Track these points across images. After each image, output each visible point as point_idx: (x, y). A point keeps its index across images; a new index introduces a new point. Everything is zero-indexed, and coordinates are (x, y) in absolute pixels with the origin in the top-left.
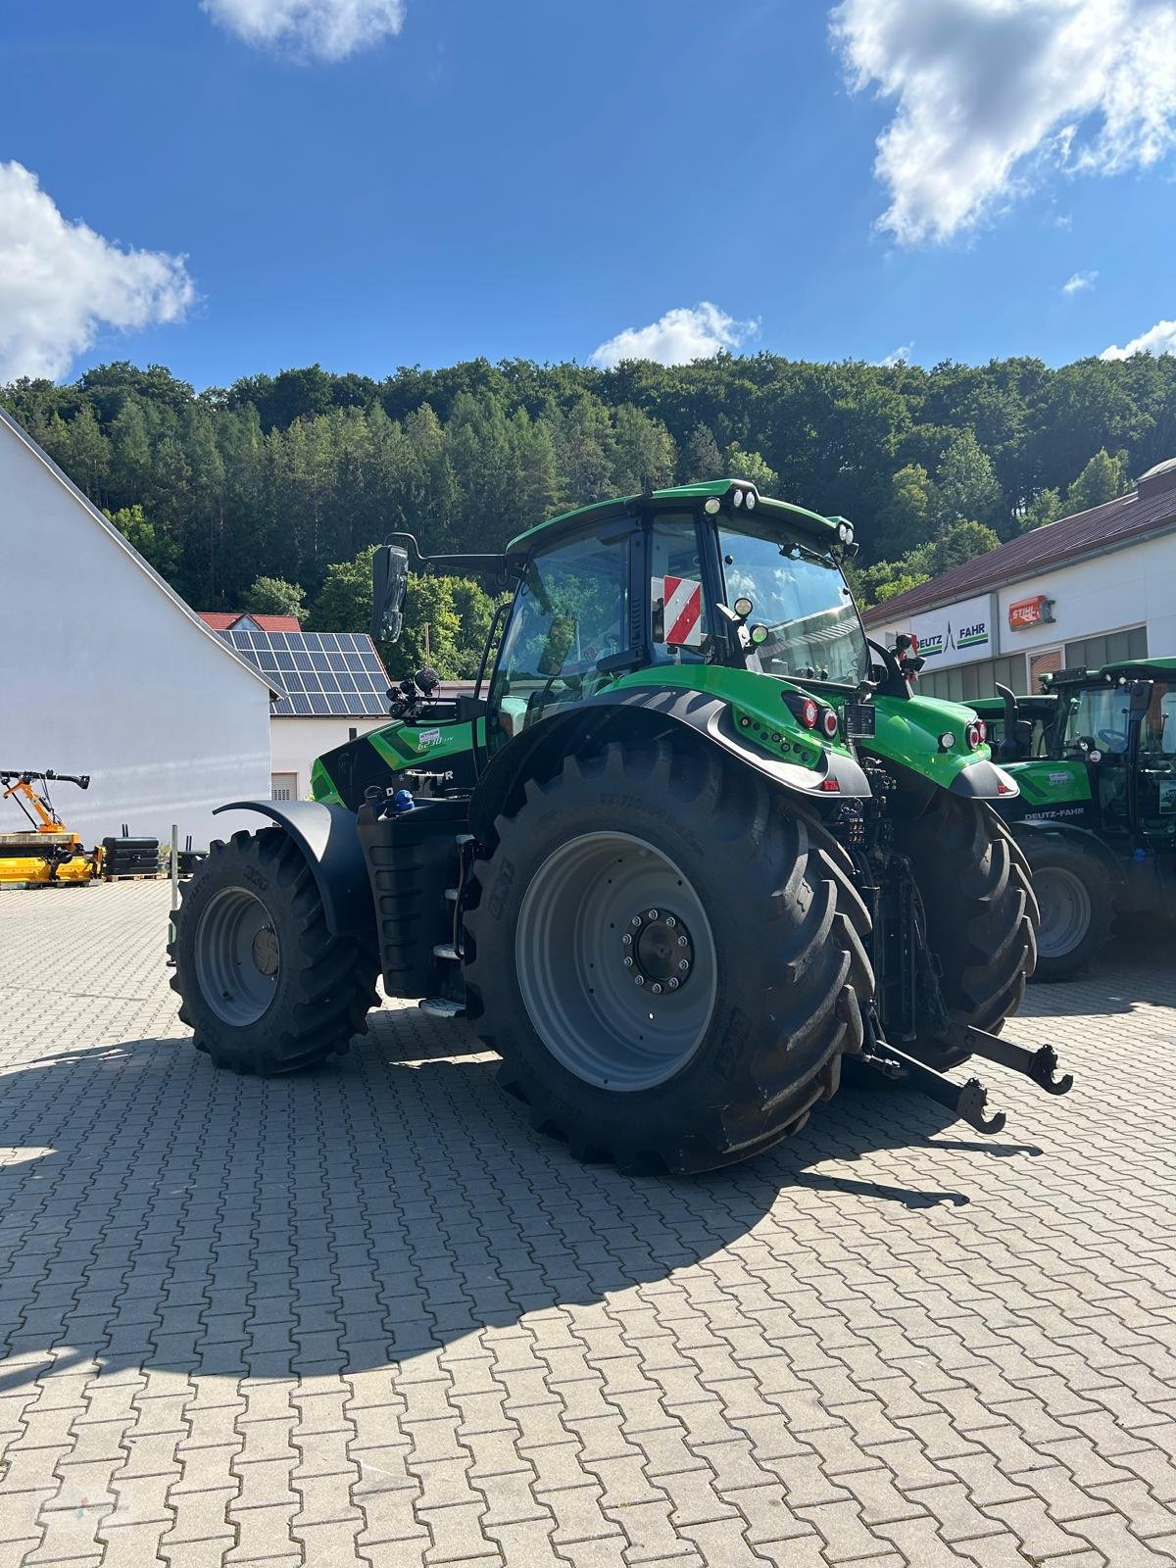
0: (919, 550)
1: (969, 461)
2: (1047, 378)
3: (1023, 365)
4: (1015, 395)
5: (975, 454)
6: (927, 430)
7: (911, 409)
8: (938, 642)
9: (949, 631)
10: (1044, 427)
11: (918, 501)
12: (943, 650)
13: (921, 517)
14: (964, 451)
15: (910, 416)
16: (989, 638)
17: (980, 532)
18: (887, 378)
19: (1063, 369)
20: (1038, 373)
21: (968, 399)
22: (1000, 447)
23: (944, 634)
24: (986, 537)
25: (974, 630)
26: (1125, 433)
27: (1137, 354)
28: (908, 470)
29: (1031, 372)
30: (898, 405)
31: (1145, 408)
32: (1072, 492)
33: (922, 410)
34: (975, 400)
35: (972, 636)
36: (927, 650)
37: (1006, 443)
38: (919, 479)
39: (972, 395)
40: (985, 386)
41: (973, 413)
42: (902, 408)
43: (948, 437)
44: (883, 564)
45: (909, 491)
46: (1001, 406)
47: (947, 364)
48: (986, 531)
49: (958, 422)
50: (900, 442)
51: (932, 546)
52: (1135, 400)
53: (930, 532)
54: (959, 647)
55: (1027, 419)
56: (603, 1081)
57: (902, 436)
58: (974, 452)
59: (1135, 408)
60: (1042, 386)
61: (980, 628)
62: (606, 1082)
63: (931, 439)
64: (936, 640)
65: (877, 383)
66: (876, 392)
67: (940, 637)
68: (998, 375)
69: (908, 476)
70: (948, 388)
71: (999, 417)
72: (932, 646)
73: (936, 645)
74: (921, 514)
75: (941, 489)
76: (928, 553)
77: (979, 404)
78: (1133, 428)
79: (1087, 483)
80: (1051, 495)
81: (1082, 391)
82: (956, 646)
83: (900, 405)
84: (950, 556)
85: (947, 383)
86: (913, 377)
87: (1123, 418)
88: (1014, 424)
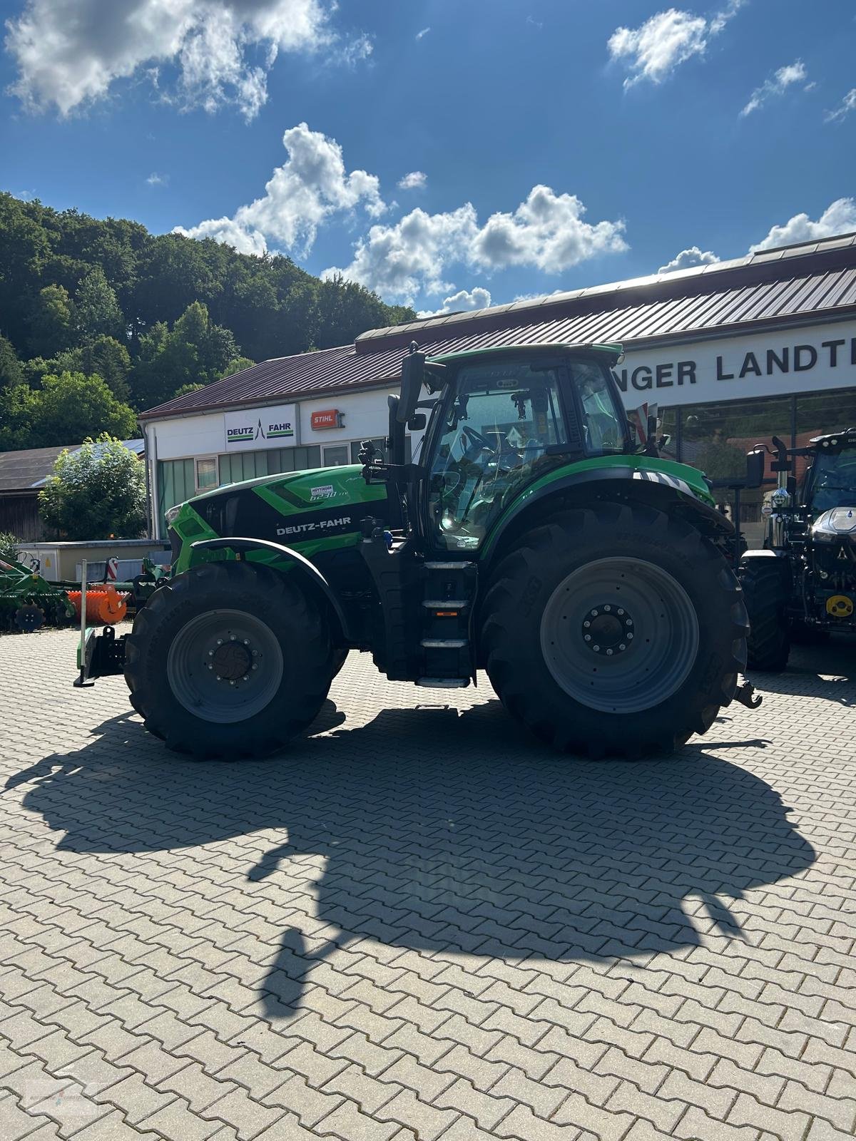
0: (67, 352)
1: (100, 291)
2: (150, 241)
3: (132, 226)
4: (129, 249)
5: (104, 286)
6: (66, 260)
7: (51, 240)
8: (250, 432)
9: (260, 425)
10: (152, 277)
11: (62, 314)
12: (254, 437)
13: (65, 326)
14: (96, 282)
15: (50, 246)
16: (294, 433)
17: (115, 345)
18: (31, 212)
19: (160, 237)
20: (143, 235)
21: (95, 243)
22: (121, 285)
23: (256, 427)
24: (120, 350)
25: (281, 427)
26: (205, 292)
27: (207, 238)
28: (53, 288)
29: (139, 233)
30: (40, 235)
31: (216, 277)
32: (177, 327)
33: (59, 243)
34: (101, 245)
35: (280, 430)
36: (239, 437)
37: (124, 282)
38: (62, 296)
39: (98, 241)
40: (108, 236)
41: (100, 255)
42: (43, 238)
43: (82, 269)
44: (39, 359)
45: (56, 305)
46: (120, 254)
47: (74, 211)
48: (119, 345)
49: (89, 259)
50: (43, 265)
51: (79, 351)
52: (211, 271)
53: (73, 340)
54: (268, 437)
55: (136, 268)
56: (612, 709)
57: (46, 261)
58: (103, 285)
59: (211, 276)
60: (145, 246)
61: (287, 426)
62: (614, 709)
63: (70, 268)
64: (248, 430)
65: (22, 213)
66: (20, 220)
67: (252, 429)
68: (116, 230)
69: (54, 293)
70: (78, 232)
71: (118, 262)
72: (244, 434)
73: (248, 434)
74: (65, 324)
75: (79, 307)
76: (76, 355)
77: (103, 249)
78: (209, 290)
79: (187, 322)
80: (162, 326)
81: (177, 257)
82: (266, 436)
83: (42, 236)
84: (96, 361)
85: (78, 226)
86: (49, 215)
87: (204, 281)
88: (129, 269)
